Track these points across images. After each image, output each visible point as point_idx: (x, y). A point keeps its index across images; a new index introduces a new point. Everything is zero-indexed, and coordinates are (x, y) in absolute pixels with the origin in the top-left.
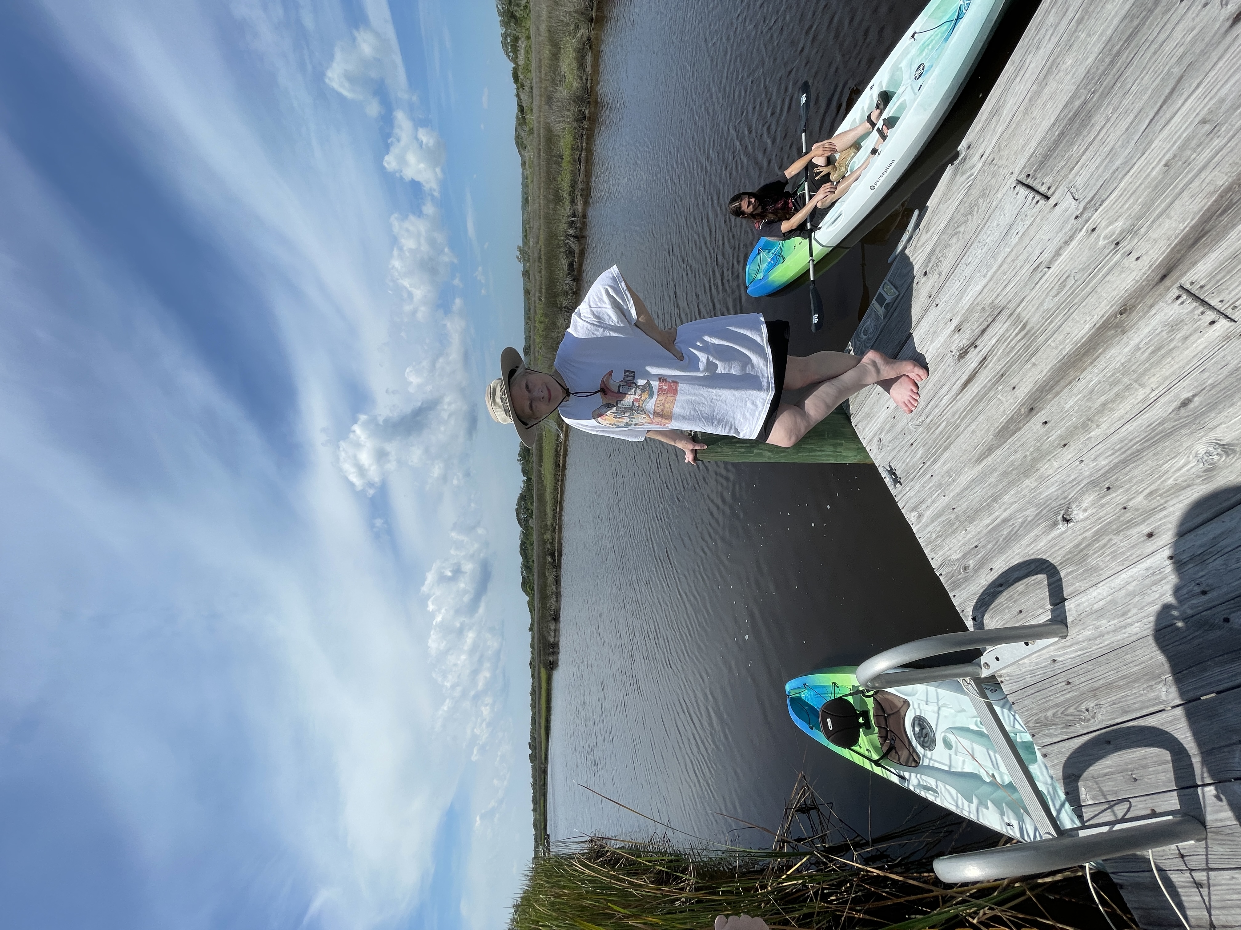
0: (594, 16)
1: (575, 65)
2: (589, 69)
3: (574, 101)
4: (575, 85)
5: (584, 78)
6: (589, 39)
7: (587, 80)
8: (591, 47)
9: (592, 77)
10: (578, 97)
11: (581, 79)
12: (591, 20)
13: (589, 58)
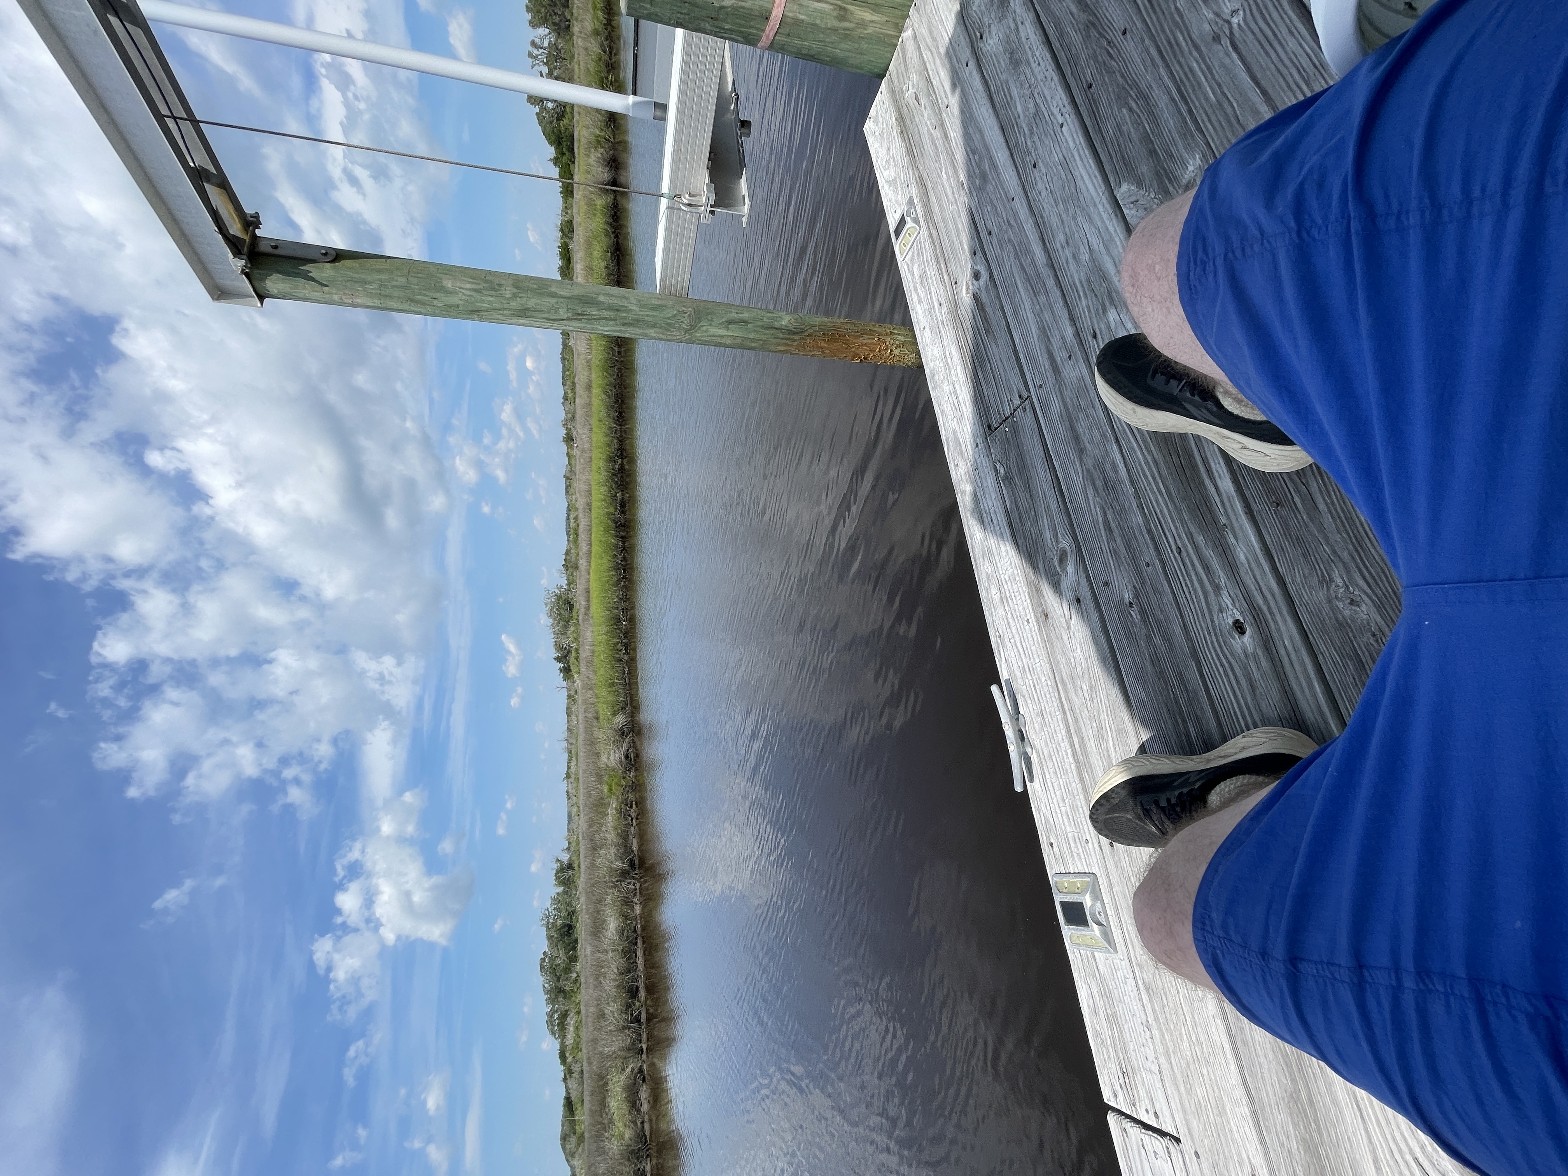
0: (644, 1047)
1: (625, 1107)
2: (645, 1107)
3: (629, 1160)
4: (628, 1134)
5: (639, 1123)
6: (641, 1071)
7: (643, 1123)
8: (644, 1080)
9: (650, 1116)
10: (632, 1152)
11: (636, 1124)
12: (641, 1051)
13: (644, 1094)
